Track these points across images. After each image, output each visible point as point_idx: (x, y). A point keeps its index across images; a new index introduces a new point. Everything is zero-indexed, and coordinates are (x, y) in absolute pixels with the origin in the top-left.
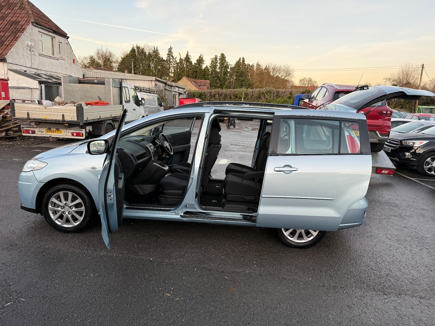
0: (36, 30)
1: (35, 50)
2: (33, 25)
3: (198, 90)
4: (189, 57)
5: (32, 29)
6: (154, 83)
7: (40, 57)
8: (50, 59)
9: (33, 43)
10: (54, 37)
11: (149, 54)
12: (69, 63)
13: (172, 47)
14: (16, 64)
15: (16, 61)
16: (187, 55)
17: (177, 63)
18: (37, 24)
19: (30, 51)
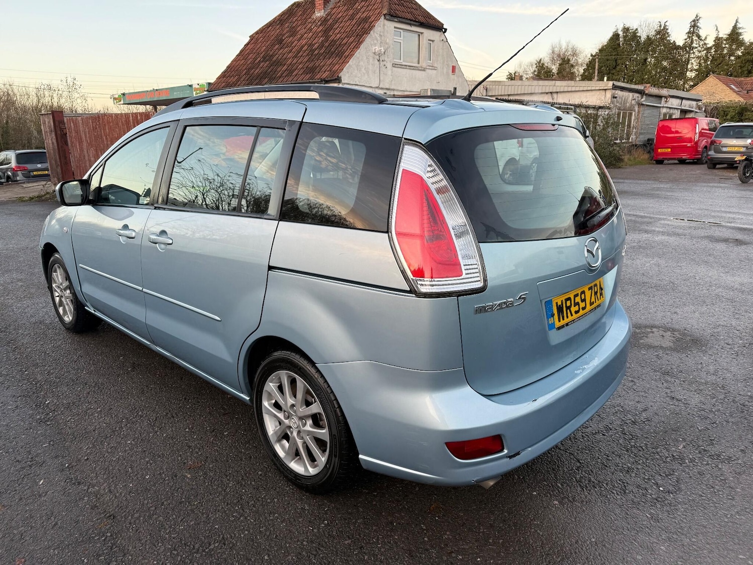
0: (390, 26)
1: (386, 59)
2: (385, 18)
3: (742, 100)
4: (740, 31)
5: (384, 25)
6: (609, 94)
7: (394, 68)
8: (411, 70)
9: (382, 48)
10: (422, 33)
11: (648, 38)
12: (445, 73)
13: (700, 15)
14: (355, 85)
15: (356, 79)
16: (735, 27)
17: (708, 49)
18: (392, 16)
19: (379, 61)
